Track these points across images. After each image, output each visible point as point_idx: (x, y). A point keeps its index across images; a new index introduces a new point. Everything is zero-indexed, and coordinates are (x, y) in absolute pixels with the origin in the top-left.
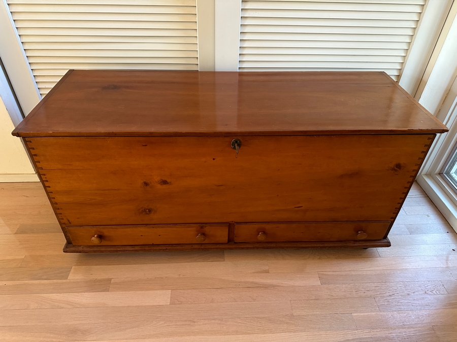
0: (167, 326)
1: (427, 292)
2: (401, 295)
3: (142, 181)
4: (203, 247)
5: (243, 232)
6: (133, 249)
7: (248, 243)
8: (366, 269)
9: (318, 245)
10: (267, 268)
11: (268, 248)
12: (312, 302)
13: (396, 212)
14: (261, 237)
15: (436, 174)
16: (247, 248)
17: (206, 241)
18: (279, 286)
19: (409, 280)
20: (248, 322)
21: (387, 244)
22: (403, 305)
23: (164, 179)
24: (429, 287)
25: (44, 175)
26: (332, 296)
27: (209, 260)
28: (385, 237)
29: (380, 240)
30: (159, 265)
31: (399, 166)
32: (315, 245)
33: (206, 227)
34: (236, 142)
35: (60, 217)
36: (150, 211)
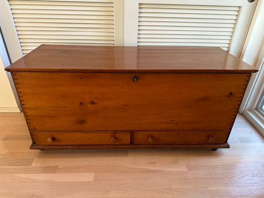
0: (91, 194)
1: (254, 175)
2: (238, 177)
3: (79, 102)
4: (115, 147)
5: (140, 137)
6: (72, 147)
7: (142, 144)
8: (215, 162)
9: (185, 147)
10: (154, 161)
11: (154, 148)
12: (182, 180)
13: (232, 124)
14: (150, 140)
15: (254, 109)
16: (142, 148)
17: (117, 143)
18: (161, 171)
19: (243, 169)
20: (143, 192)
21: (227, 146)
22: (240, 183)
23: (92, 100)
24: (255, 173)
25: (22, 97)
26: (194, 177)
27: (119, 156)
28: (226, 142)
29: (223, 144)
30: (88, 158)
31: (231, 94)
32: (184, 146)
33: (117, 133)
34: (135, 77)
35: (29, 125)
36: (83, 122)
